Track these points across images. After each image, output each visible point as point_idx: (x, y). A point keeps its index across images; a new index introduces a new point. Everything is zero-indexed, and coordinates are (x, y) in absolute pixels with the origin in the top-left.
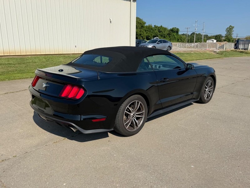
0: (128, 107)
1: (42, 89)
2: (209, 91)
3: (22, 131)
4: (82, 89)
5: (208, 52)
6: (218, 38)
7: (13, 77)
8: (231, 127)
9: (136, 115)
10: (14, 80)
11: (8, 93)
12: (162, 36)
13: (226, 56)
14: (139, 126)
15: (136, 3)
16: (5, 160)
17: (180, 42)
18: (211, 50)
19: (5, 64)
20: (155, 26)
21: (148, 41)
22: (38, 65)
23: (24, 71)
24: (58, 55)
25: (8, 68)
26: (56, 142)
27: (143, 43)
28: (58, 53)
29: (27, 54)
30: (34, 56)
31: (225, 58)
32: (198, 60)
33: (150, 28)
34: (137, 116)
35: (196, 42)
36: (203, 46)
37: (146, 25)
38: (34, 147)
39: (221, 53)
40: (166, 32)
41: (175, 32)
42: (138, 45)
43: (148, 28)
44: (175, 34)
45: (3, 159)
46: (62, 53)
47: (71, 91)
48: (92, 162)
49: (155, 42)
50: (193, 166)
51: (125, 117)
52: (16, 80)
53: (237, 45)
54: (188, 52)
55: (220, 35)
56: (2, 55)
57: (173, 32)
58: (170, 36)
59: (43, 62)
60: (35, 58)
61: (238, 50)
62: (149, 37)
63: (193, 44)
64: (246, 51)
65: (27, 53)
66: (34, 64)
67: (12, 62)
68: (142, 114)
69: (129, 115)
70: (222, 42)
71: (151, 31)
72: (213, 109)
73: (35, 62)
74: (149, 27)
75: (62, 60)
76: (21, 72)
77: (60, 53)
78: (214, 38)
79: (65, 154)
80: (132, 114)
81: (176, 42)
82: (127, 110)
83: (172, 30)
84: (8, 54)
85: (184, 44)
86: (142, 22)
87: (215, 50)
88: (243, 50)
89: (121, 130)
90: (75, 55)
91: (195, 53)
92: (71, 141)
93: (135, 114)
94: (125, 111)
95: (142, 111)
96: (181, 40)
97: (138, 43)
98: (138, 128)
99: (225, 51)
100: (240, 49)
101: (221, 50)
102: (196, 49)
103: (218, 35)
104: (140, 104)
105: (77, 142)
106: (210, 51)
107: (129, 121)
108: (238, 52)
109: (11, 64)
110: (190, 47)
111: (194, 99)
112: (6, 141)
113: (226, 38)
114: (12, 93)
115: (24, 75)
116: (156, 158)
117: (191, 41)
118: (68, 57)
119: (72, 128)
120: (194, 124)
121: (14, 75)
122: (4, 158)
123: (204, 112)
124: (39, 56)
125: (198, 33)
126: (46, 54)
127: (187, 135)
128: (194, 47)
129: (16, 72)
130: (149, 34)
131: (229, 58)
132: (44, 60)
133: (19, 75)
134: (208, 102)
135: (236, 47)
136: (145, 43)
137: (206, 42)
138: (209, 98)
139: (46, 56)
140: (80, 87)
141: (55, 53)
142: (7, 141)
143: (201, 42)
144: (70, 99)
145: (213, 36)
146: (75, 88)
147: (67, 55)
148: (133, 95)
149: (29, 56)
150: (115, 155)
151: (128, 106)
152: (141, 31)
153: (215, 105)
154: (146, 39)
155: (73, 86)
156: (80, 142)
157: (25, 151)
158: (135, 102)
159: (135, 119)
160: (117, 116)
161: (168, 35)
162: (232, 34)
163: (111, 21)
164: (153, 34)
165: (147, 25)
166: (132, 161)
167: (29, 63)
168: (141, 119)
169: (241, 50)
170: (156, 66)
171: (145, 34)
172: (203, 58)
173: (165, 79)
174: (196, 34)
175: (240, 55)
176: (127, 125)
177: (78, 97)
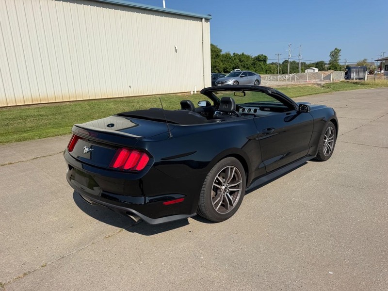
0: (217, 178)
1: (83, 157)
2: (329, 143)
3: (57, 218)
4: (145, 155)
5: (310, 85)
6: (320, 66)
7: (45, 134)
8: (373, 198)
9: (230, 188)
10: (46, 138)
11: (37, 158)
12: (244, 67)
13: (334, 89)
14: (234, 204)
15: (209, 23)
16: (29, 272)
17: (269, 74)
18: (312, 82)
19: (35, 116)
20: (234, 54)
21: (228, 75)
22: (79, 115)
23: (61, 124)
24: (107, 100)
25: (39, 121)
26: (109, 236)
27: (221, 77)
28: (106, 97)
29: (64, 101)
30: (73, 103)
31: (334, 92)
32: (298, 96)
33: (227, 57)
34: (230, 190)
35: (291, 73)
36: (301, 77)
37: (221, 53)
38: (75, 246)
39: (328, 86)
40: (250, 62)
41: (261, 61)
42: (214, 80)
43: (225, 58)
44: (262, 63)
45: (25, 272)
46: (112, 97)
47: (128, 157)
48: (168, 271)
49: (238, 75)
50: (332, 273)
51: (213, 193)
52: (50, 138)
53: (348, 74)
54: (283, 87)
55: (322, 61)
56: (30, 103)
57: (259, 61)
58: (255, 66)
59: (87, 110)
60: (75, 105)
61: (350, 81)
62: (228, 70)
63: (287, 76)
64: (362, 81)
65: (71, 98)
66: (74, 114)
67: (43, 113)
68: (238, 186)
69: (220, 189)
70: (325, 70)
71: (229, 61)
72: (338, 169)
73: (76, 111)
74: (226, 55)
75: (113, 106)
76: (57, 125)
77: (108, 97)
78: (315, 66)
79: (123, 259)
80: (223, 187)
81: (263, 74)
82: (215, 183)
83: (258, 59)
84: (38, 101)
85: (275, 76)
86: (216, 50)
87: (319, 83)
88: (358, 81)
89: (208, 214)
90: (130, 98)
91: (292, 88)
92: (132, 233)
93: (228, 187)
94: (214, 184)
95: (239, 181)
96: (270, 70)
97: (214, 78)
98: (232, 208)
99: (333, 83)
100: (353, 79)
101: (327, 81)
102: (293, 83)
103: (320, 62)
104: (235, 171)
105: (140, 235)
106: (313, 84)
107: (219, 198)
108: (351, 83)
109: (43, 115)
110: (283, 79)
111: (310, 156)
112: (32, 238)
113: (330, 65)
114: (44, 158)
115: (61, 130)
116: (269, 260)
117: (283, 71)
118: (121, 101)
119: (132, 217)
120: (315, 195)
121: (47, 131)
122: (28, 270)
123: (326, 175)
124: (80, 103)
125: (292, 61)
126: (91, 98)
127: (309, 215)
128: (289, 80)
129: (49, 126)
130: (227, 65)
131: (340, 92)
132: (88, 107)
133: (54, 130)
134: (329, 158)
135: (348, 76)
136: (224, 77)
137: (304, 72)
138: (330, 152)
139: (91, 102)
140: (142, 151)
141: (103, 98)
142: (34, 239)
143: (298, 72)
144: (127, 171)
145: (313, 64)
146: (135, 154)
147: (119, 100)
148: (224, 158)
149: (68, 103)
150: (202, 257)
151: (217, 176)
152: (215, 62)
153: (339, 163)
154: (223, 72)
155: (130, 150)
156: (145, 236)
157: (61, 255)
158: (228, 168)
159: (228, 194)
160: (202, 192)
161: (252, 65)
162: (339, 59)
163: (176, 50)
164: (233, 65)
165: (223, 53)
166: (231, 268)
167: (67, 112)
168: (236, 193)
169: (355, 81)
170: (250, 110)
171: (222, 66)
172: (305, 94)
173: (269, 129)
174: (290, 62)
175: (354, 87)
176: (216, 205)
177: (139, 168)
